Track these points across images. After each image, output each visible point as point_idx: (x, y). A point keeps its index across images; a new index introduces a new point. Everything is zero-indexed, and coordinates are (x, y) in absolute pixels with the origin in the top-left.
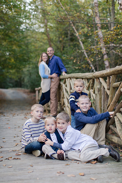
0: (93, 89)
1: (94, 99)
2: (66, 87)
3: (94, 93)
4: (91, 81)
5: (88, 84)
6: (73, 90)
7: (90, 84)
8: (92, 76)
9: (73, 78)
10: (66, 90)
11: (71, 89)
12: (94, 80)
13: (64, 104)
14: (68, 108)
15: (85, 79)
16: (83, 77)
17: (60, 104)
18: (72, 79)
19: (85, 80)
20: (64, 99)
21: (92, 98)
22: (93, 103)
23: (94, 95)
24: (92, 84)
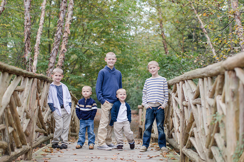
0: (221, 94)
1: (223, 114)
2: (176, 98)
3: (224, 101)
4: (218, 80)
5: (213, 86)
6: (186, 101)
7: (215, 87)
8: (220, 67)
9: (187, 80)
10: (176, 102)
11: (184, 99)
12: (223, 76)
13: (173, 126)
14: (178, 133)
15: (207, 77)
16: (204, 74)
17: (168, 127)
18: (185, 81)
19: (207, 80)
20: (173, 119)
21: (219, 112)
22: (222, 121)
23: (223, 106)
24: (220, 84)
